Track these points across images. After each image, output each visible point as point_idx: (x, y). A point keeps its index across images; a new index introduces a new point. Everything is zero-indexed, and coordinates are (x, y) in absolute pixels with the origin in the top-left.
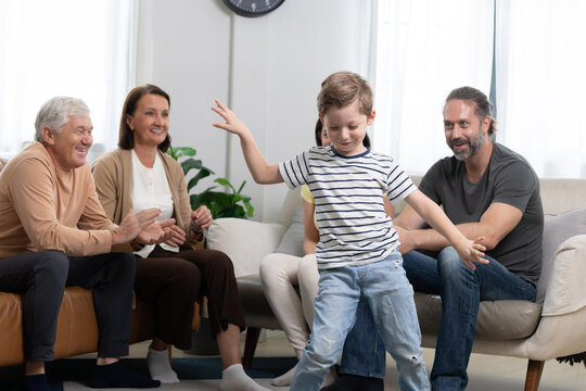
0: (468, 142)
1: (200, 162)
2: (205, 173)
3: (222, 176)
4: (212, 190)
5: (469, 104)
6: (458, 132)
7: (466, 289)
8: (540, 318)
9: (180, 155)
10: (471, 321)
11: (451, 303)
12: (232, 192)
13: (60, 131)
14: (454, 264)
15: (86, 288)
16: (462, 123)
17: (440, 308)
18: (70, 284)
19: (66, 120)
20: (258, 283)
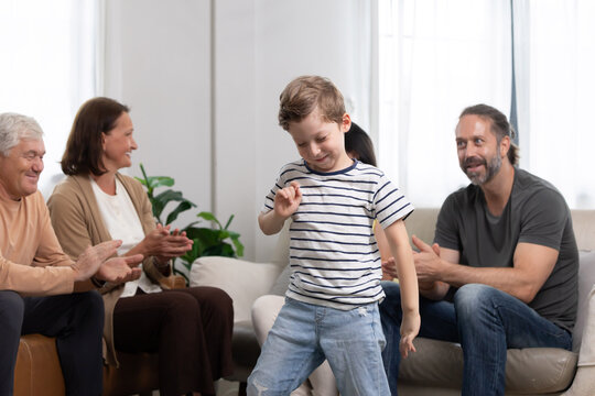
0: (484, 162)
1: (180, 193)
2: (186, 206)
3: (207, 209)
4: (195, 226)
5: (484, 120)
6: (472, 151)
7: (488, 331)
8: (576, 368)
9: (156, 185)
10: (499, 370)
11: (473, 350)
12: (218, 228)
13: (7, 153)
14: (473, 304)
15: (49, 336)
16: (476, 140)
17: (461, 358)
18: (27, 331)
19: (16, 142)
20: (250, 331)
